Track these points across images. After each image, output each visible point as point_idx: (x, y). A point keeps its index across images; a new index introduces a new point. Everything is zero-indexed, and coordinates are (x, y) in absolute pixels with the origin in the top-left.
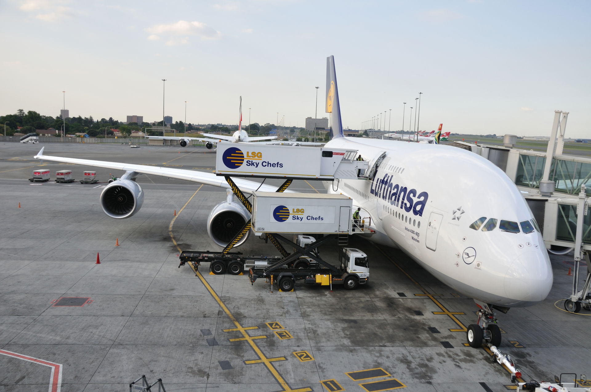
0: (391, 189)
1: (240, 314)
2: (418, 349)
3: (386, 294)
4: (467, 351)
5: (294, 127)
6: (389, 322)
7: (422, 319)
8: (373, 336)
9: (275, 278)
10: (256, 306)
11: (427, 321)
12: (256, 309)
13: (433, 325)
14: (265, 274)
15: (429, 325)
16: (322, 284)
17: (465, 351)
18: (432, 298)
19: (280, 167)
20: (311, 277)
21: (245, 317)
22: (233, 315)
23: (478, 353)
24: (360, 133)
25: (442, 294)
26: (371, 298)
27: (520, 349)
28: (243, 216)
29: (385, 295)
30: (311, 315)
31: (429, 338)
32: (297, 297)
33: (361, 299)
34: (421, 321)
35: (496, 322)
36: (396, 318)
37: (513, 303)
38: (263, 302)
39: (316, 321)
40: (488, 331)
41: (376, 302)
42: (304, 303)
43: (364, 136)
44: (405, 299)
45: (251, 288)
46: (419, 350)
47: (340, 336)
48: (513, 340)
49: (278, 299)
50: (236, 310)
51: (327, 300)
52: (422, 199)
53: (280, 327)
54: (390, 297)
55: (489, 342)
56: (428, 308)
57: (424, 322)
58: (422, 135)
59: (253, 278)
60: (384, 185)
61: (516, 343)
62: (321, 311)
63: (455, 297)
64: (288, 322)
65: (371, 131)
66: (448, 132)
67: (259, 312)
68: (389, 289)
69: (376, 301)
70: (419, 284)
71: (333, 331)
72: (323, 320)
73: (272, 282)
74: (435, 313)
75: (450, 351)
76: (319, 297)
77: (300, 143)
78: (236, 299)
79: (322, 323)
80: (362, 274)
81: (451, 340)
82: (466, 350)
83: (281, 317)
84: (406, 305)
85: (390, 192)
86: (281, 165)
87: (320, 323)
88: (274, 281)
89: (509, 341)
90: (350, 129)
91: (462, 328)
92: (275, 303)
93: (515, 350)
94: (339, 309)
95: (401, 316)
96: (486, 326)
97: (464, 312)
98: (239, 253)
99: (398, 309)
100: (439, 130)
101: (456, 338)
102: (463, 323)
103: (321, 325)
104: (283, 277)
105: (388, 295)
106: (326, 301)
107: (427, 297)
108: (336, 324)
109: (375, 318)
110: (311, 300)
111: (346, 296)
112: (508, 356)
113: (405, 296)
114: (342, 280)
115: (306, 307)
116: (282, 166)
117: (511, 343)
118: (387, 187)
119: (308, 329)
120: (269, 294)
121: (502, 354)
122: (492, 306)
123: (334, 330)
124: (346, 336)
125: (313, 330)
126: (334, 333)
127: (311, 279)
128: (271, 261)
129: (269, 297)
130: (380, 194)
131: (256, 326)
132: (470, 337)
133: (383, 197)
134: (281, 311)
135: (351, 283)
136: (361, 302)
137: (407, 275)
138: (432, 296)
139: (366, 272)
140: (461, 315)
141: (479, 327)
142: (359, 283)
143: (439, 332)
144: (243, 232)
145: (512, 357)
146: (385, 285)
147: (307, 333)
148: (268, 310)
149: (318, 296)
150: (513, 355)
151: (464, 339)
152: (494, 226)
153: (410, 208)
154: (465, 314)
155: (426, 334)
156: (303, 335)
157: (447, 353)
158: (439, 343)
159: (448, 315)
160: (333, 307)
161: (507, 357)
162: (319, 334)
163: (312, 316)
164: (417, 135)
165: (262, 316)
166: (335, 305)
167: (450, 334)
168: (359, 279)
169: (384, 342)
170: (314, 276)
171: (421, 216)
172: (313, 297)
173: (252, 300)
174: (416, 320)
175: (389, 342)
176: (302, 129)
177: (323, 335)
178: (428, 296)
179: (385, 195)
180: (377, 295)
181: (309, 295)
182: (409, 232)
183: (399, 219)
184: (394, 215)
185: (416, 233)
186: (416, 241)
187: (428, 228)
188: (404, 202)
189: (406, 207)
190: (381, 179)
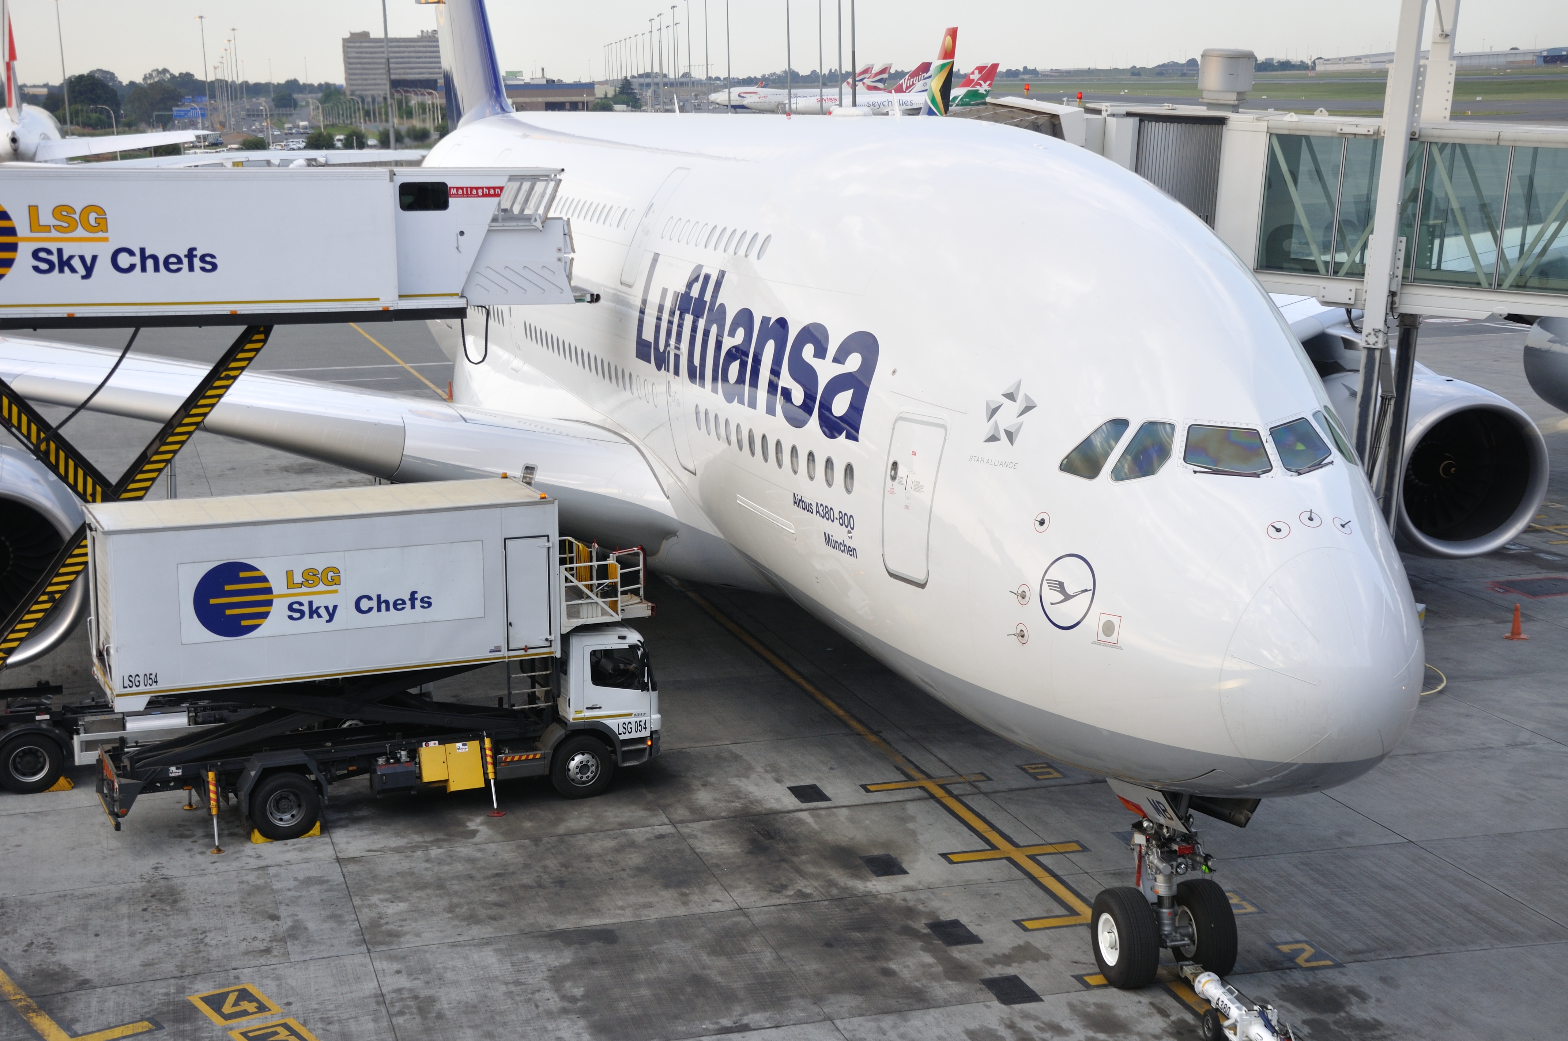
0: (720, 335)
1: (57, 974)
2: (887, 1022)
3: (739, 798)
4: (1099, 1006)
5: (293, 85)
6: (757, 919)
7: (900, 888)
8: (689, 990)
9: (227, 783)
10: (139, 926)
11: (923, 896)
12: (139, 937)
13: (948, 913)
14: (175, 771)
15: (932, 914)
16: (453, 787)
17: (1091, 1009)
18: (939, 793)
19: (203, 269)
20: (398, 760)
21: (84, 984)
22: (21, 985)
23: (1145, 1009)
24: (599, 92)
25: (982, 774)
26: (673, 823)
27: (1320, 975)
28: (47, 511)
29: (737, 804)
30: (405, 934)
31: (933, 970)
32: (338, 860)
33: (630, 831)
34: (898, 901)
35: (1210, 870)
36: (787, 900)
37: (1267, 780)
38: (175, 901)
39: (428, 955)
40: (1180, 910)
41: (695, 837)
42: (372, 883)
43: (617, 107)
44: (823, 812)
45: (114, 844)
46: (894, 1027)
47: (541, 1009)
48: (1290, 939)
49: (245, 879)
50: (38, 958)
51: (479, 855)
52: (854, 362)
53: (262, 1008)
54: (760, 809)
55: (1187, 959)
56: (923, 838)
57: (911, 904)
58: (876, 88)
59: (116, 795)
60: (689, 318)
61: (1303, 950)
62: (451, 909)
63: (1037, 779)
64: (295, 977)
65: (648, 85)
66: (988, 62)
67: (154, 950)
68: (753, 776)
69: (699, 834)
70: (884, 740)
71: (511, 992)
72: (461, 946)
73: (213, 803)
74: (954, 858)
75: (1026, 1016)
76: (440, 847)
77: (320, 155)
78: (38, 906)
79: (459, 963)
80: (627, 720)
81: (1029, 965)
82: (1095, 1004)
83: (262, 961)
84: (829, 838)
85: (719, 344)
86: (208, 259)
87: (451, 964)
88: (227, 799)
89: (1274, 945)
90: (555, 79)
91: (1073, 912)
92: (236, 898)
93: (1298, 979)
94: (531, 887)
95: (807, 886)
96: (1170, 888)
97: (1077, 842)
98: (44, 688)
99: (795, 859)
100: (945, 58)
101: (1047, 957)
102: (1074, 886)
103: (454, 969)
104: (266, 774)
105: (752, 803)
106: (471, 860)
107: (919, 793)
108: (521, 956)
109: (698, 910)
110: (405, 865)
111: (561, 829)
112: (1270, 1007)
113: (825, 798)
114: (543, 758)
115: (382, 896)
116: (214, 267)
117: (1278, 950)
118: (702, 323)
119: (394, 995)
120: (204, 860)
121: (1243, 1004)
122: (1184, 802)
123: (512, 988)
124: (566, 1004)
125: (416, 998)
126: (512, 999)
127: (399, 768)
128: (205, 709)
129: (203, 873)
130: (677, 357)
131: (142, 1020)
132: (1108, 945)
133: (692, 375)
134: (263, 932)
135: (583, 768)
136: (632, 844)
137: (830, 704)
138: (942, 787)
139: (646, 709)
140: (1067, 855)
141: (1143, 897)
142: (616, 764)
143: (974, 939)
144: (50, 589)
145: (1289, 1011)
146: (736, 758)
147: (390, 1016)
148: (199, 938)
149: (437, 840)
150: (1293, 1003)
151: (1083, 958)
152: (1164, 453)
153: (807, 407)
154: (1084, 849)
155: (922, 953)
156: (371, 1026)
157: (1011, 1026)
158: (978, 986)
159: (1010, 860)
160: (506, 883)
161: (1263, 1015)
162: (447, 1013)
163: (408, 937)
164: (854, 87)
165: (169, 967)
166: (513, 873)
167: (1021, 943)
168: (618, 745)
169: (737, 1009)
170: (414, 755)
171: (856, 439)
172: (415, 848)
173: (119, 899)
174: (875, 896)
175: (761, 1007)
176: (328, 92)
177: (465, 1013)
178: (922, 788)
179: (697, 362)
180: (703, 808)
181: (395, 842)
182: (812, 513)
183: (766, 459)
184: (741, 448)
185: (838, 518)
186: (842, 551)
187: (888, 489)
188: (777, 386)
189: (789, 404)
190: (678, 291)
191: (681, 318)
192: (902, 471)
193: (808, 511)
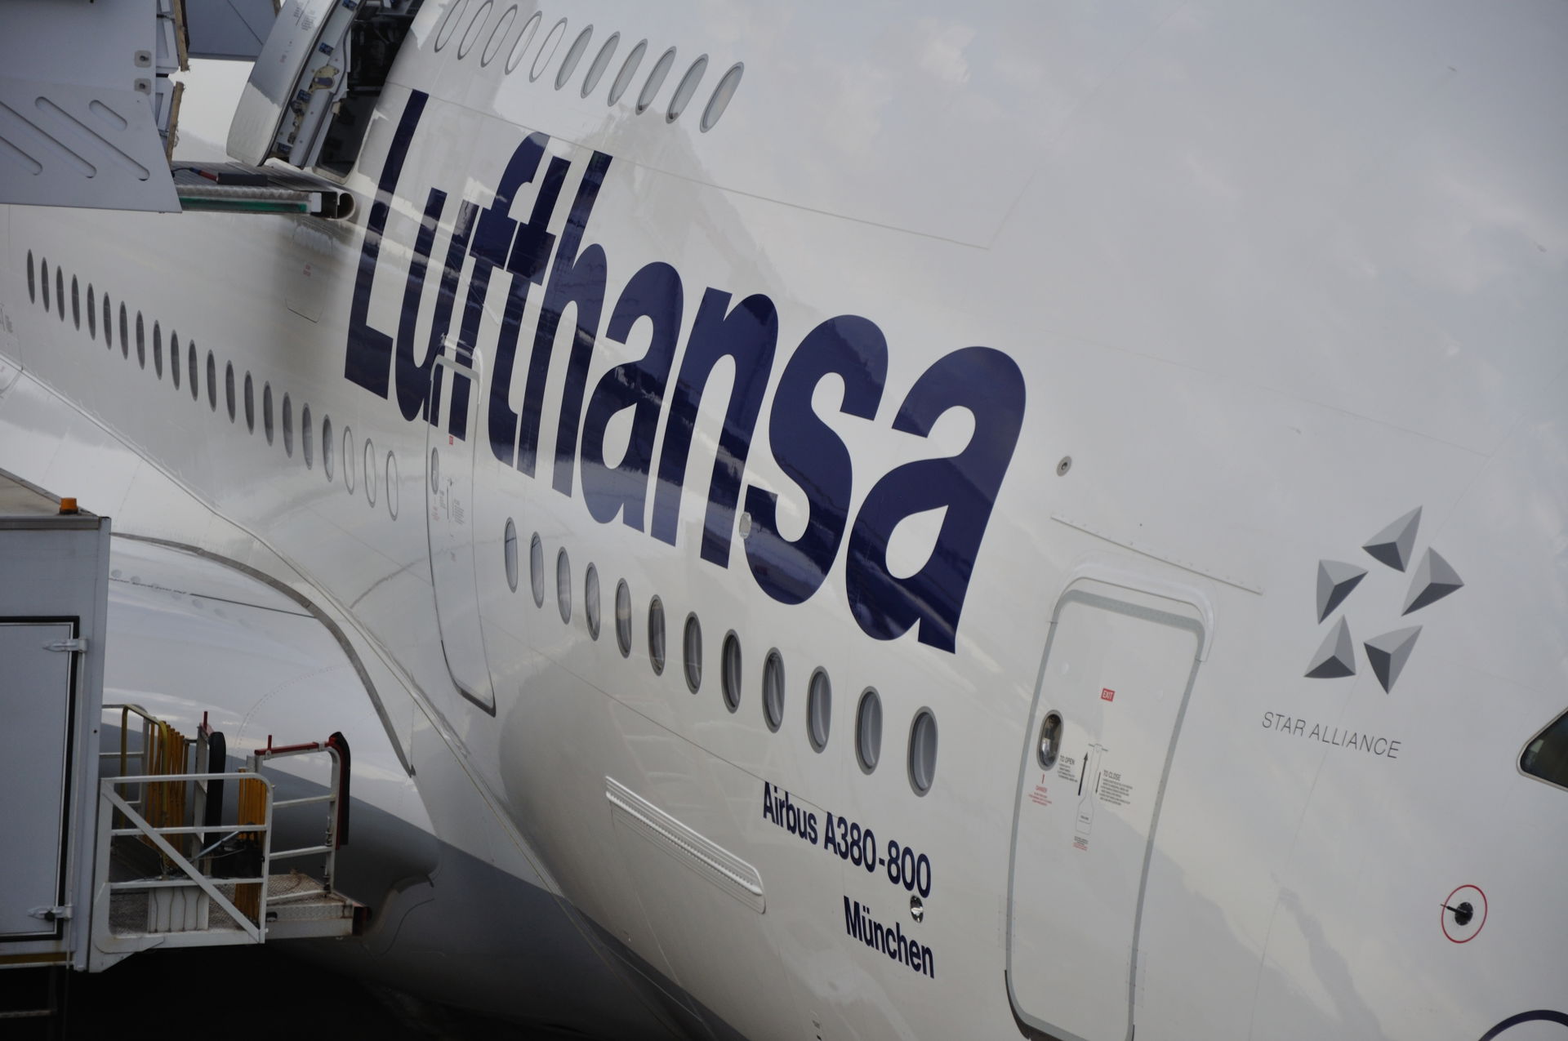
52: (953, 432)
60: (501, 281)
85: (581, 356)
118: (536, 295)
130: (462, 386)
153: (818, 549)
171: (947, 644)
179: (516, 401)
182: (814, 841)
183: (694, 685)
184: (625, 649)
185: (886, 858)
186: (893, 955)
187: (1029, 788)
188: (737, 484)
189: (766, 534)
190: (473, 201)
191: (482, 275)
192: (1071, 741)
193: (803, 835)
